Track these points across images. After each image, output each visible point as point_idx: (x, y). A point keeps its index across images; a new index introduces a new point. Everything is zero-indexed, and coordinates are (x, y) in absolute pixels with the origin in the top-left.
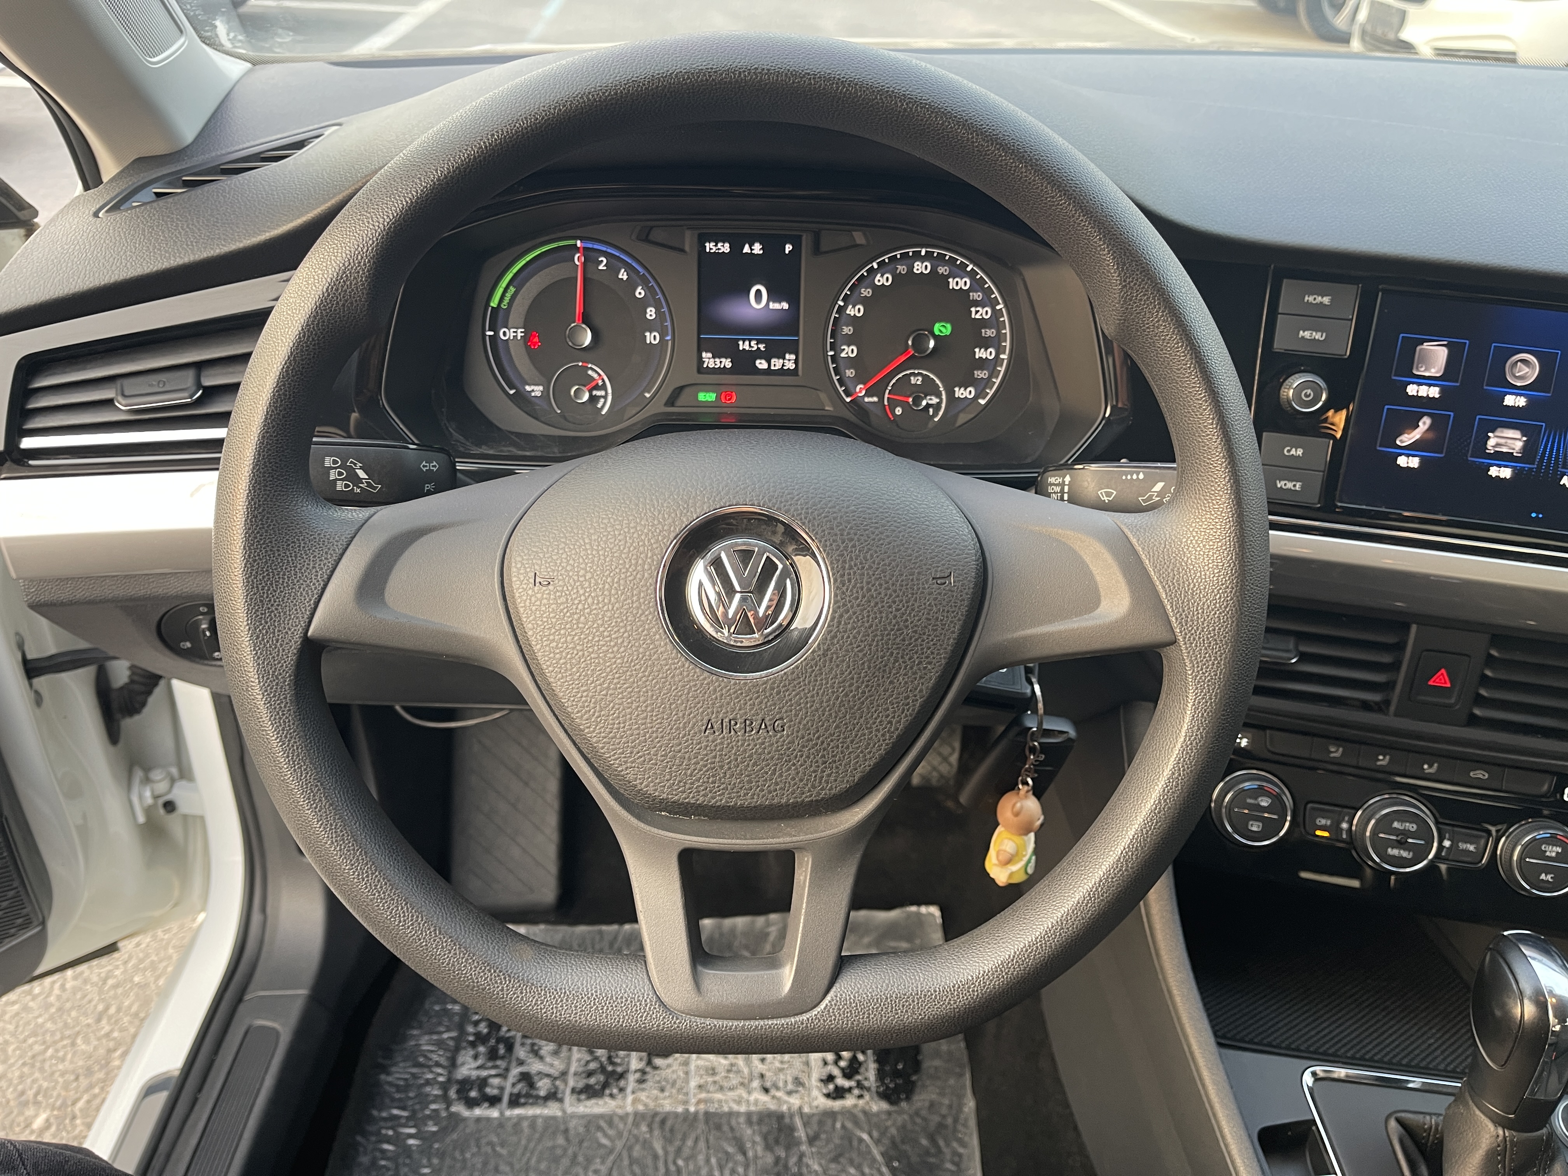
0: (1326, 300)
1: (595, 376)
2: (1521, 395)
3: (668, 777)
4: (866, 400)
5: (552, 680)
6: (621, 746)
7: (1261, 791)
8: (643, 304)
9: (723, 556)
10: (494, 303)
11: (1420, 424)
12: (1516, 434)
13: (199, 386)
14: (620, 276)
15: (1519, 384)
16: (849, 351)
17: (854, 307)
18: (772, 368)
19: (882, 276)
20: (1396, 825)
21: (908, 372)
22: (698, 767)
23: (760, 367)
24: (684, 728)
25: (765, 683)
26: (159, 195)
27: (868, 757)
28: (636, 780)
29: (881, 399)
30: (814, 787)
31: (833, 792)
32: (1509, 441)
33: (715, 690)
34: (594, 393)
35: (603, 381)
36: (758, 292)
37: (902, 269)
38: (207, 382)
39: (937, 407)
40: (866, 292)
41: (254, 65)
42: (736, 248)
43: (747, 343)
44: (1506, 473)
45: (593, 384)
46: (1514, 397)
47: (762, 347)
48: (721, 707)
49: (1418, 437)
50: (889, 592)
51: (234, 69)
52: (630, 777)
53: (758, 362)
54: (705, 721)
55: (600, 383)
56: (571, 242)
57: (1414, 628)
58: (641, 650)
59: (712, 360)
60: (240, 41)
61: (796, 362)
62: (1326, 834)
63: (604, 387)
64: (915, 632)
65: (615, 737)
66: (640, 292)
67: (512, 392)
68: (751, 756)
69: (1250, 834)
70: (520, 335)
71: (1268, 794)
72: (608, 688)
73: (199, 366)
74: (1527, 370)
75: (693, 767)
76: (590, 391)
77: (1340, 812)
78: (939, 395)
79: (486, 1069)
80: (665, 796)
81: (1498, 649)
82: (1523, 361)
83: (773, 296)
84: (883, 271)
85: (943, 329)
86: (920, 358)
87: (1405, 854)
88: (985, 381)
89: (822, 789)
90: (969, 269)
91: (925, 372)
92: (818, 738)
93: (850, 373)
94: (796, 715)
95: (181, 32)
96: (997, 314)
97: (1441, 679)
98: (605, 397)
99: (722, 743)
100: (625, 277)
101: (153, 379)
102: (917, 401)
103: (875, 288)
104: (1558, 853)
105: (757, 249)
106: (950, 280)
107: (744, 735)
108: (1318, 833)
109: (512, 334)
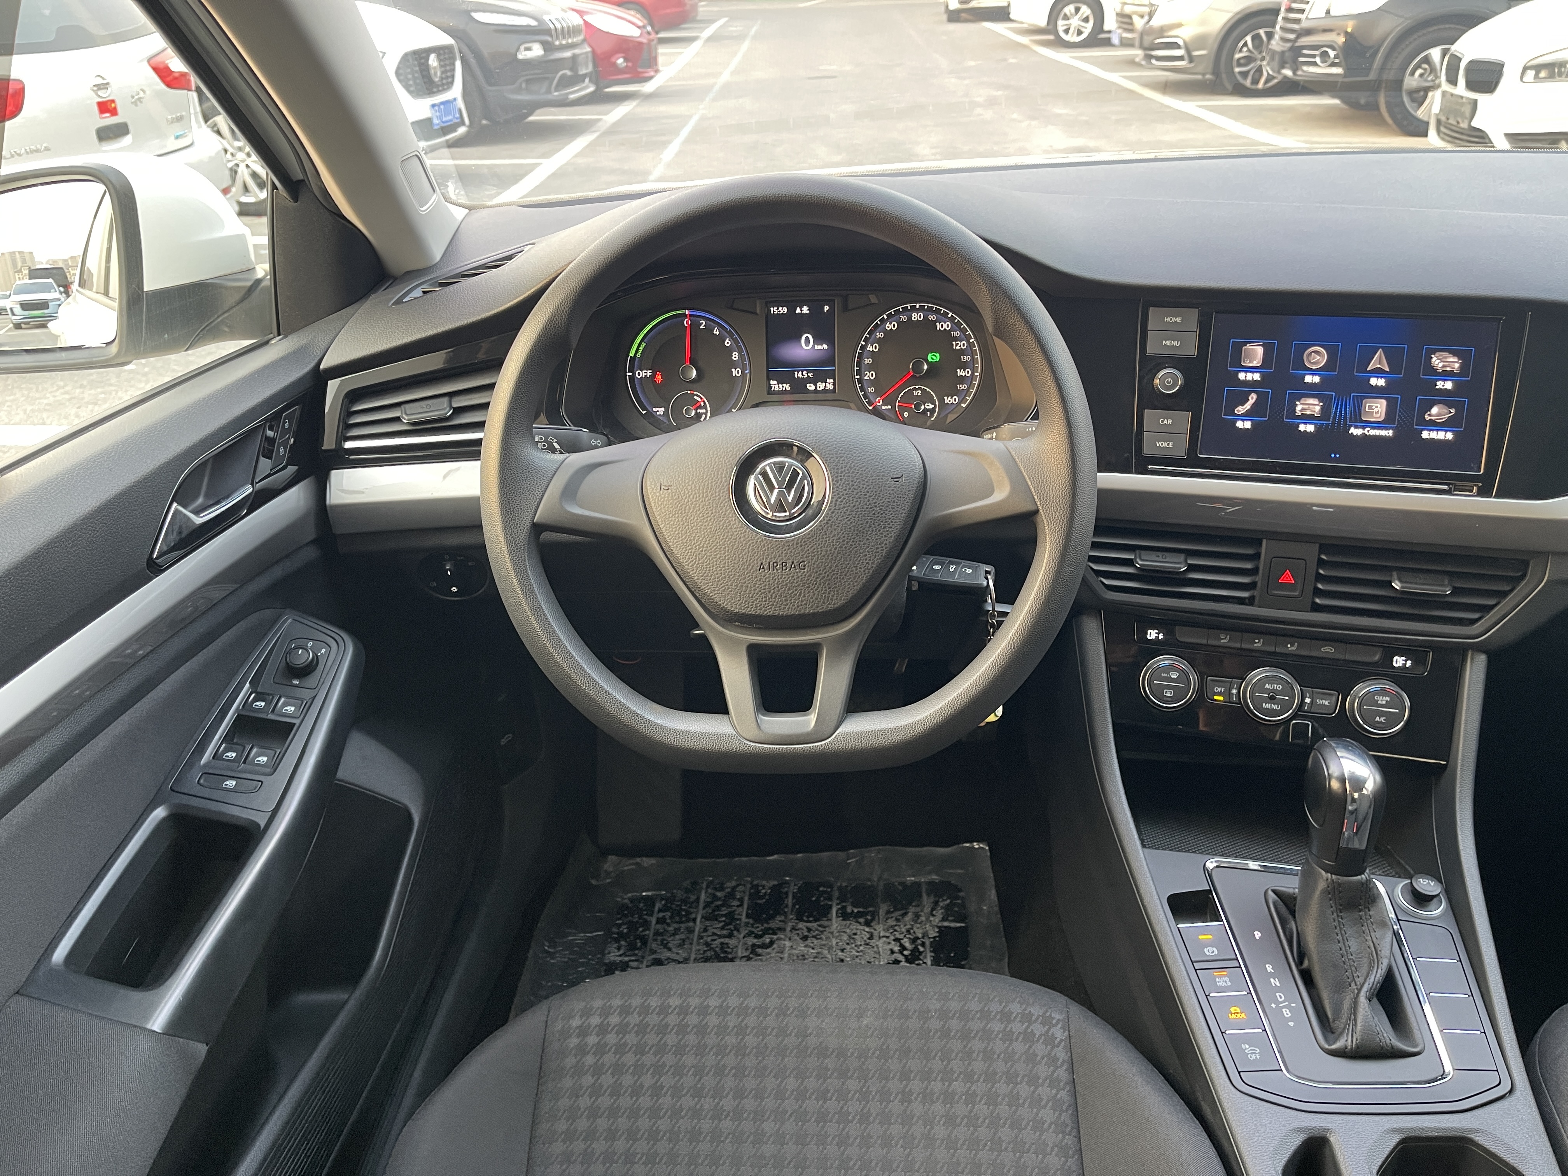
0: (1178, 320)
1: (699, 399)
2: (1316, 374)
3: (738, 599)
4: (884, 407)
5: (671, 544)
6: (711, 580)
7: (1171, 668)
8: (729, 351)
9: (768, 469)
10: (632, 354)
11: (1250, 398)
12: (1316, 401)
13: (451, 407)
14: (715, 332)
15: (1314, 368)
16: (870, 375)
17: (872, 345)
18: (818, 389)
19: (890, 324)
20: (1267, 686)
21: (912, 388)
22: (756, 592)
23: (810, 388)
24: (747, 568)
25: (793, 540)
26: (424, 292)
27: (855, 584)
28: (720, 601)
29: (894, 407)
30: (824, 603)
31: (836, 606)
32: (1311, 407)
33: (764, 545)
34: (699, 411)
35: (705, 403)
36: (807, 339)
37: (904, 318)
38: (455, 405)
39: (932, 411)
40: (880, 335)
41: (470, 210)
42: (791, 310)
43: (800, 373)
44: (1310, 428)
45: (698, 405)
46: (1311, 376)
47: (810, 375)
48: (768, 555)
49: (1249, 407)
50: (865, 486)
51: (459, 213)
52: (717, 600)
53: (808, 385)
54: (759, 564)
55: (702, 404)
56: (683, 311)
57: (1264, 541)
58: (721, 523)
59: (777, 386)
60: (462, 195)
61: (834, 384)
62: (1221, 698)
63: (705, 407)
64: (881, 509)
65: (707, 576)
66: (728, 342)
67: (644, 412)
68: (786, 585)
69: (1165, 699)
70: (649, 374)
71: (1176, 669)
72: (703, 547)
73: (451, 395)
74: (1318, 357)
75: (753, 592)
76: (696, 410)
77: (1231, 682)
78: (934, 403)
79: (627, 956)
80: (737, 610)
81: (1326, 554)
82: (1314, 352)
83: (818, 339)
84: (890, 320)
85: (934, 357)
86: (917, 378)
87: (1275, 707)
88: (965, 392)
89: (829, 604)
90: (949, 316)
91: (923, 387)
92: (825, 573)
93: (871, 390)
94: (812, 559)
95: (434, 191)
96: (971, 345)
97: (1288, 578)
98: (706, 414)
99: (769, 577)
100: (718, 333)
101: (423, 403)
102: (917, 407)
103: (886, 332)
104: (1387, 701)
105: (805, 310)
106: (938, 324)
107: (782, 572)
108: (1216, 698)
109: (644, 374)
